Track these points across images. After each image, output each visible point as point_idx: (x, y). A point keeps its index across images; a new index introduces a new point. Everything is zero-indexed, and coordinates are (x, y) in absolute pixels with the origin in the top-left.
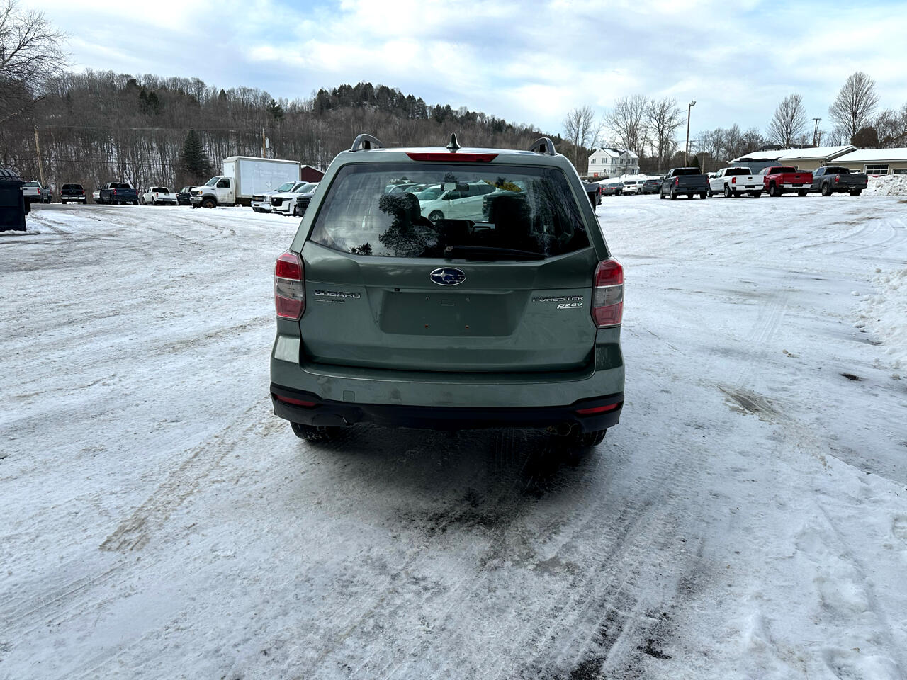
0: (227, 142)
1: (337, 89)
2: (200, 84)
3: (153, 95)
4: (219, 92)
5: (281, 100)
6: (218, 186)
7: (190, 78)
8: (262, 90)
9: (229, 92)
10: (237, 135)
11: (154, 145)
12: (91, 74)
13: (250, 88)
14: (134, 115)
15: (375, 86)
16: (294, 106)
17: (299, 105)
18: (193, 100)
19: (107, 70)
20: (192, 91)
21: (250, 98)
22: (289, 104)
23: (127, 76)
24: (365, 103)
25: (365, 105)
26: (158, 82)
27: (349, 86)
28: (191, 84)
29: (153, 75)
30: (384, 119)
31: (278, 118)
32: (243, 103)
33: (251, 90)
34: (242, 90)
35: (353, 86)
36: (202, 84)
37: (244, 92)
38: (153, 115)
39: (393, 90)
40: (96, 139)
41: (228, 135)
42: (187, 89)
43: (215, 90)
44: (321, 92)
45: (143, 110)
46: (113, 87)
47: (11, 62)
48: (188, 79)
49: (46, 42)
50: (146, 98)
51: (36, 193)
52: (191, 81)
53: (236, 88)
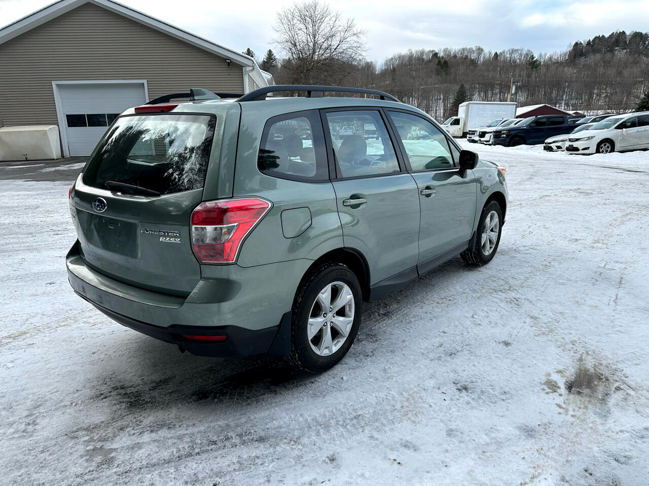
0: (492, 90)
1: (591, 40)
2: (480, 50)
3: (446, 62)
4: (493, 55)
5: (540, 55)
6: (451, 124)
7: (473, 47)
8: (526, 49)
9: (501, 53)
10: (500, 84)
11: (442, 97)
12: (411, 52)
13: (517, 48)
14: (431, 78)
15: (628, 33)
16: (550, 58)
17: (555, 57)
18: (473, 62)
19: (420, 49)
20: (474, 56)
21: (516, 56)
22: (547, 57)
23: (433, 51)
24: (616, 48)
25: (616, 50)
26: (452, 53)
27: (603, 36)
28: (474, 51)
29: (449, 48)
30: (631, 59)
31: (534, 69)
32: (510, 60)
33: (518, 50)
34: (511, 51)
35: (607, 36)
36: (482, 50)
37: (512, 52)
38: (444, 76)
39: (646, 34)
40: (406, 95)
41: (494, 85)
42: (471, 55)
43: (490, 53)
44: (576, 44)
45: (438, 73)
46: (423, 60)
47: (335, 53)
48: (472, 48)
49: (355, 38)
50: (441, 65)
51: (351, 134)
52: (474, 49)
53: (506, 49)
